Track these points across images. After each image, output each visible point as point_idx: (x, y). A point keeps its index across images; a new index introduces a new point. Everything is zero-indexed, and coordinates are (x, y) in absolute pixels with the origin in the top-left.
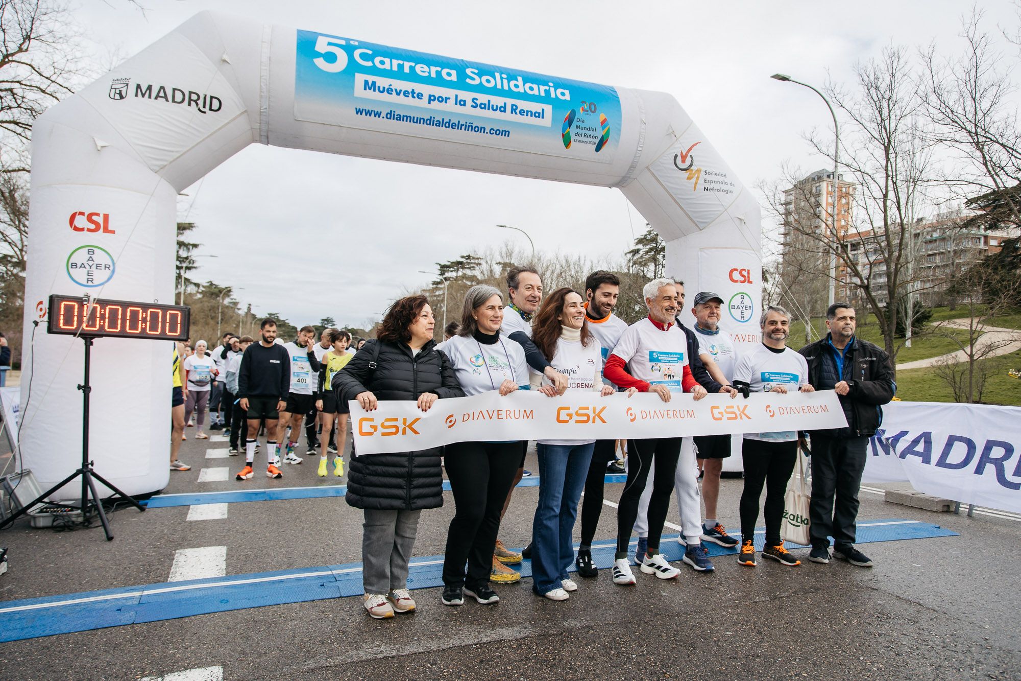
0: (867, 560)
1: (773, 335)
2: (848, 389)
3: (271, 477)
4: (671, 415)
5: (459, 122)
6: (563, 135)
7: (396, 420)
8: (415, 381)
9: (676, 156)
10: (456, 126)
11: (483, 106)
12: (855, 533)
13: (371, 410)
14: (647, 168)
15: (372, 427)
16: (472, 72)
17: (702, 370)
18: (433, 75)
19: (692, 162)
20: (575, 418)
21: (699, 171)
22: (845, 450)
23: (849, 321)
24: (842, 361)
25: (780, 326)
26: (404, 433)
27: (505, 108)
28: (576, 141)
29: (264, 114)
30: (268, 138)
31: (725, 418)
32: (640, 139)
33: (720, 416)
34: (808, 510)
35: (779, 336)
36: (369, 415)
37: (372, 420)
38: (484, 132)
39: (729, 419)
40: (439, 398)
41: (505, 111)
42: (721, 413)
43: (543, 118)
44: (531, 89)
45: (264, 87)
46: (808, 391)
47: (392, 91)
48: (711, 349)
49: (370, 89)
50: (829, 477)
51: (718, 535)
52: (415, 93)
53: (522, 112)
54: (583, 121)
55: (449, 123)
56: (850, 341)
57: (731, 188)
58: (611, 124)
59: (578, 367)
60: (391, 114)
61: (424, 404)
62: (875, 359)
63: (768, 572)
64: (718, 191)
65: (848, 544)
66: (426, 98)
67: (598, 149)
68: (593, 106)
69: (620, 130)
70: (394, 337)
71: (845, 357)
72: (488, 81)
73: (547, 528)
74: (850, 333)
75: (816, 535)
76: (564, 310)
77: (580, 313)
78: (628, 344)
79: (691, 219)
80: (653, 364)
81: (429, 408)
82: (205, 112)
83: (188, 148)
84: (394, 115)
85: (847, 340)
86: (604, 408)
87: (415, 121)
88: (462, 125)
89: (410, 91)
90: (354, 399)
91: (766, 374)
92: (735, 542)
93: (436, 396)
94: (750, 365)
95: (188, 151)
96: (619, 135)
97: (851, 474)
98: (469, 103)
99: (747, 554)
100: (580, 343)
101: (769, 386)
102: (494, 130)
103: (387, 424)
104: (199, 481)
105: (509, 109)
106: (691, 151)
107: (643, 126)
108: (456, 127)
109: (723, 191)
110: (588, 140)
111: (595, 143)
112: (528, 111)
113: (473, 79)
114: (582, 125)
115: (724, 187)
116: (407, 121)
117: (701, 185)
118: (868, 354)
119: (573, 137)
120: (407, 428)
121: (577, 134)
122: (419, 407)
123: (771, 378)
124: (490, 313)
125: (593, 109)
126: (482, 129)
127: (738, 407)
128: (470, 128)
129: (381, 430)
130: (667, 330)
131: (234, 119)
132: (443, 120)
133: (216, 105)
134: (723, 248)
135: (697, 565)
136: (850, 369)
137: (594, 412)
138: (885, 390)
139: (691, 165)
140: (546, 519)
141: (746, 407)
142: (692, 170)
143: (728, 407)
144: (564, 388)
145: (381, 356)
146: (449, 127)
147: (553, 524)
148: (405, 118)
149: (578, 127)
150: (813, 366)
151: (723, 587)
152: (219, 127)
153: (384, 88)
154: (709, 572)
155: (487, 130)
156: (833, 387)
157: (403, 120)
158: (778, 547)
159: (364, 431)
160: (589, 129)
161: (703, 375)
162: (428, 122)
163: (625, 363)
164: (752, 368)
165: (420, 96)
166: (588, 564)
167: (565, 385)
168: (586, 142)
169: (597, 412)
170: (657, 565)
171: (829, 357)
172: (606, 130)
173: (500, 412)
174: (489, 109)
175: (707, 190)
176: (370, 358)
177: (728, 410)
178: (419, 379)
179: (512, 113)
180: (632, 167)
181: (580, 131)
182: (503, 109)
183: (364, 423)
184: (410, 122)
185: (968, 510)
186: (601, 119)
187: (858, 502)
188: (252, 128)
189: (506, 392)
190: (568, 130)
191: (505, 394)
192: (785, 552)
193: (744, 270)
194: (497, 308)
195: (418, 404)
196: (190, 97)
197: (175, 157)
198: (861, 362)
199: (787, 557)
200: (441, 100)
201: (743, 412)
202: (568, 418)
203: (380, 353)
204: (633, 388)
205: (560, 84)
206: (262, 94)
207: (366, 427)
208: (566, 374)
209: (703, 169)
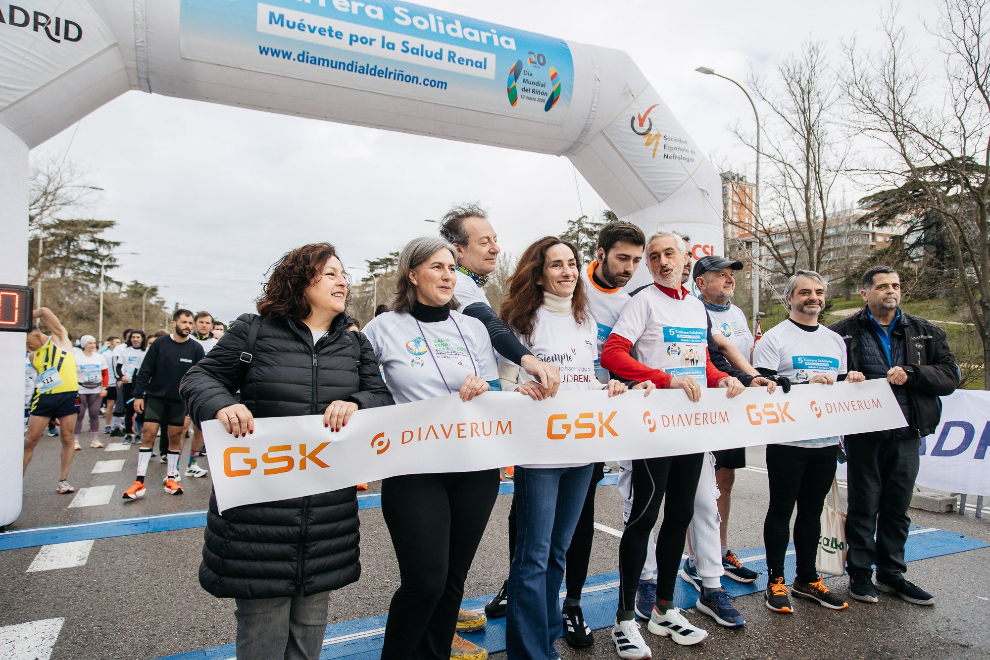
0: (927, 597)
1: (805, 308)
2: (906, 377)
3: (170, 494)
4: (700, 421)
5: (387, 69)
6: (509, 90)
7: (288, 448)
8: (315, 385)
9: (633, 119)
10: (383, 74)
11: (415, 51)
12: (903, 558)
13: (244, 435)
14: (602, 132)
15: (247, 461)
16: (402, 12)
17: (719, 356)
18: (355, 11)
19: (651, 125)
20: (575, 430)
21: (658, 136)
22: (896, 454)
23: (892, 290)
24: (888, 340)
25: (814, 296)
26: (303, 466)
27: (441, 54)
28: (523, 97)
29: (141, 49)
30: (148, 82)
31: (764, 422)
32: (593, 97)
33: (758, 419)
34: (844, 531)
35: (813, 309)
36: (240, 442)
37: (246, 450)
38: (417, 83)
39: (769, 422)
40: (360, 408)
41: (441, 58)
42: (758, 414)
43: (485, 68)
44: (471, 34)
45: (139, 13)
46: (857, 380)
47: (304, 26)
48: (722, 329)
49: (277, 23)
50: (874, 490)
51: (731, 567)
52: (333, 31)
53: (461, 61)
54: (531, 75)
55: (375, 70)
56: (896, 314)
57: (692, 156)
58: (562, 79)
59: (573, 351)
60: (303, 56)
61: (335, 420)
62: (931, 337)
63: (814, 623)
64: (679, 158)
65: (897, 575)
66: (346, 38)
67: (548, 107)
68: (541, 58)
69: (572, 87)
70: (281, 309)
71: (892, 335)
72: (421, 23)
73: (529, 590)
74: (894, 304)
75: (857, 563)
76: (545, 271)
77: (567, 277)
78: (634, 318)
79: (649, 190)
80: (670, 344)
81: (343, 425)
82: (58, 41)
83: (37, 87)
84: (307, 57)
85: (892, 314)
86: (614, 414)
87: (334, 65)
88: (391, 73)
89: (327, 28)
90: (214, 417)
91: (799, 359)
92: (754, 575)
93: (355, 405)
94: (777, 347)
95: (37, 90)
96: (571, 92)
97: (902, 485)
98: (399, 47)
99: (780, 597)
100: (571, 318)
101: (803, 374)
102: (428, 80)
103: (272, 455)
104: (70, 507)
105: (445, 56)
106: (650, 114)
107: (598, 83)
108: (384, 76)
109: (684, 159)
110: (537, 96)
111: (544, 101)
112: (468, 60)
113: (403, 19)
114: (530, 79)
115: (685, 155)
116: (323, 65)
117: (661, 151)
118: (922, 331)
119: (519, 93)
120: (308, 461)
121: (524, 90)
122: (326, 426)
123: (806, 364)
124: (437, 274)
125: (542, 61)
126: (414, 79)
127: (778, 404)
128: (400, 77)
129: (262, 466)
130: (683, 299)
131: (100, 54)
132: (368, 65)
133: (73, 32)
134: (684, 222)
135: (721, 617)
136: (901, 351)
137: (601, 421)
138: (950, 377)
139: (649, 129)
140: (527, 579)
141: (787, 404)
142: (651, 135)
143: (766, 406)
144: (556, 384)
145: (260, 343)
146: (375, 75)
147: (538, 585)
148: (321, 61)
149: (525, 81)
150: (852, 348)
151: (770, 655)
152: (80, 62)
153: (294, 23)
154: (739, 628)
155: (421, 80)
156: (884, 375)
157: (319, 64)
158: (816, 584)
159: (233, 468)
160: (538, 84)
161: (722, 363)
162: (350, 68)
163: (631, 345)
164: (780, 350)
165: (339, 35)
166: (580, 628)
167: (557, 380)
168: (534, 99)
169: (604, 420)
170: (674, 625)
171: (870, 336)
172: (556, 86)
173: (461, 427)
174: (422, 55)
175: (667, 158)
176: (242, 347)
177: (768, 410)
178: (320, 381)
179: (449, 61)
180: (585, 131)
181: (527, 86)
182: (439, 56)
183: (233, 456)
184: (328, 66)
185: (975, 510)
186: (551, 74)
187: (909, 520)
188: (126, 68)
189: (470, 395)
190: (514, 84)
191: (470, 398)
192: (826, 591)
193: (708, 246)
194: (446, 267)
195: (325, 420)
196: (36, 20)
197: (19, 98)
198: (915, 342)
199: (828, 598)
200: (364, 41)
201: (784, 411)
202: (564, 432)
203: (259, 338)
204: (649, 383)
205: (502, 31)
206: (137, 23)
207: (237, 462)
208: (557, 363)
209: (663, 134)
